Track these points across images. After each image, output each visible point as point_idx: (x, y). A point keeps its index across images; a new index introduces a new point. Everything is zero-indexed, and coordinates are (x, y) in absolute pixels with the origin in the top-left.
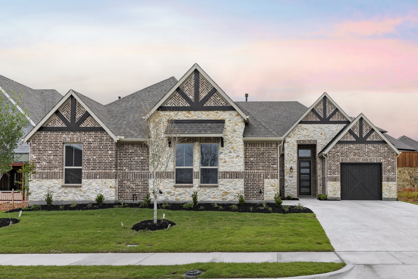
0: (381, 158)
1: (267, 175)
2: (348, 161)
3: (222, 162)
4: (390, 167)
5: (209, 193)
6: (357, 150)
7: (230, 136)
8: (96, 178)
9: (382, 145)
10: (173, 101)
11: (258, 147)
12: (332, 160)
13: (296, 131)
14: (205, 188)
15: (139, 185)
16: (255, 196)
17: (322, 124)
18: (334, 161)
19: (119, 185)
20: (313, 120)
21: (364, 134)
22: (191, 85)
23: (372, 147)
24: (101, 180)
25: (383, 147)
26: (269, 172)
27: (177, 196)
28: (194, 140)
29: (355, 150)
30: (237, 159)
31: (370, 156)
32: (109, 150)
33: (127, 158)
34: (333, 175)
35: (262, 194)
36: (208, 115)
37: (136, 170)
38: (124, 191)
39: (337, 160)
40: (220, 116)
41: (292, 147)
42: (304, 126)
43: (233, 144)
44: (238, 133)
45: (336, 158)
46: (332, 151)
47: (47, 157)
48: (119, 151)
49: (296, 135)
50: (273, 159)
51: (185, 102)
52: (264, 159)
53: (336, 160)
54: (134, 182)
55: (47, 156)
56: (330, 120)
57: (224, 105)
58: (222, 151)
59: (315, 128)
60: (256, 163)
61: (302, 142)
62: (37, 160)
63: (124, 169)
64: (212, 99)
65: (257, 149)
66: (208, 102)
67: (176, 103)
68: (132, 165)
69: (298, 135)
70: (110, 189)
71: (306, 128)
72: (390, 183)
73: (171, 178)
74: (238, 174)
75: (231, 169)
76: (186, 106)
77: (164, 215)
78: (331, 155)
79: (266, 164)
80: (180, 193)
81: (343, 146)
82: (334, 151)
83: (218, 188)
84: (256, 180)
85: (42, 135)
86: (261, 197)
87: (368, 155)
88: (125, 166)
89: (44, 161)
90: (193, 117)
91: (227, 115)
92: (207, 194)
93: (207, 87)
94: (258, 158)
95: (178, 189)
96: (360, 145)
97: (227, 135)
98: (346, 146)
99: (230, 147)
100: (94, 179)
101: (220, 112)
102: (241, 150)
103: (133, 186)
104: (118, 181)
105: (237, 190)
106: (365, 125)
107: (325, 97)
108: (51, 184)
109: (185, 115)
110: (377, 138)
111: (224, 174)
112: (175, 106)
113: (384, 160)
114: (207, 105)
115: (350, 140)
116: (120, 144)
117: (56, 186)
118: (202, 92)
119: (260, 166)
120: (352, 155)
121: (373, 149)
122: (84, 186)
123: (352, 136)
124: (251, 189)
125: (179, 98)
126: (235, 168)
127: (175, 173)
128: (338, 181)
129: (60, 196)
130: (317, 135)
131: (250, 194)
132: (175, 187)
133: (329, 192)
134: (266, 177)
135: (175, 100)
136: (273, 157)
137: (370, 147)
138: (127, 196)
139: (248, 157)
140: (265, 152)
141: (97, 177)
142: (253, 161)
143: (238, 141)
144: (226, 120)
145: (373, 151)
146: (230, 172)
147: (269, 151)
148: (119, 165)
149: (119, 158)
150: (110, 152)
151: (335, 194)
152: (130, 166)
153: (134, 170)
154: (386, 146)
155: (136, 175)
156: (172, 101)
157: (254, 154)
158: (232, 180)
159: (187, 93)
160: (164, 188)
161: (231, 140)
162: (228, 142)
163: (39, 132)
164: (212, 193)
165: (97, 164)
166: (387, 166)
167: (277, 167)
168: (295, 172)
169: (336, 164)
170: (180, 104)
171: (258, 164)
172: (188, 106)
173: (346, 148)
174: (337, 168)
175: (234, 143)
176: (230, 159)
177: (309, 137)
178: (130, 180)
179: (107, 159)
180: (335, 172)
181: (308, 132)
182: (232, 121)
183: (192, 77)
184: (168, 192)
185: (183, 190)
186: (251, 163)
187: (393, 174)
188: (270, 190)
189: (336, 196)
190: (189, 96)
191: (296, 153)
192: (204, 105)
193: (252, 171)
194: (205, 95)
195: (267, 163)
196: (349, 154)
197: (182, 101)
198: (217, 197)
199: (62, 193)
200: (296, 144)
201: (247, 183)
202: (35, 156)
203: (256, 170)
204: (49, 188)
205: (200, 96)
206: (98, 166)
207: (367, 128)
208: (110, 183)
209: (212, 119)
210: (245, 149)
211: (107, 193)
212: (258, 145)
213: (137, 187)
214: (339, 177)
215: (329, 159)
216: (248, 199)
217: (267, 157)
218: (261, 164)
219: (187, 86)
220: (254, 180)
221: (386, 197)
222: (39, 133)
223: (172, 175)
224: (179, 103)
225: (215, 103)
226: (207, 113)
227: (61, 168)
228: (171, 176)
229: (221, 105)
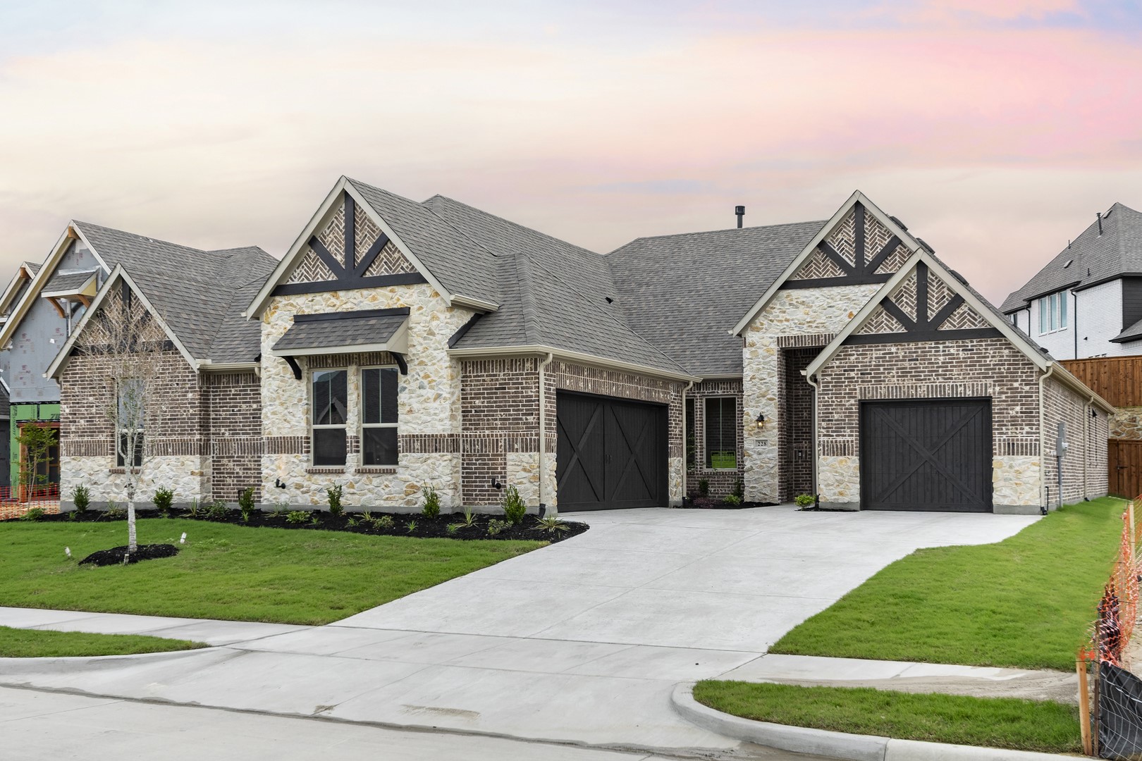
0: (989, 381)
1: (513, 441)
2: (882, 393)
3: (405, 411)
4: (1018, 408)
5: (379, 489)
6: (909, 360)
7: (419, 348)
8: (167, 454)
9: (992, 341)
10: (305, 270)
11: (493, 372)
12: (832, 394)
13: (776, 312)
14: (370, 476)
15: (250, 469)
16: (485, 495)
17: (851, 287)
18: (838, 395)
19: (214, 469)
20: (825, 277)
21: (933, 311)
22: (339, 228)
23: (958, 350)
24: (175, 457)
25: (996, 349)
26: (517, 435)
27: (314, 494)
28: (348, 359)
29: (905, 361)
30: (436, 404)
31: (951, 379)
32: (187, 392)
33: (226, 407)
34: (837, 436)
35: (501, 491)
36: (374, 299)
37: (243, 434)
38: (223, 481)
39: (849, 393)
40: (398, 300)
41: (764, 357)
42: (796, 294)
43: (428, 367)
44: (438, 339)
45: (846, 386)
46: (833, 367)
47: (87, 410)
48: (213, 392)
49: (775, 322)
50: (526, 401)
51: (328, 272)
52: (506, 402)
53: (845, 394)
54: (240, 461)
55: (88, 407)
56: (876, 272)
57: (408, 270)
58: (405, 385)
59: (832, 298)
60: (488, 411)
61: (793, 341)
62: (70, 417)
63: (222, 431)
64: (383, 259)
65: (491, 376)
66: (374, 267)
67: (310, 275)
68: (236, 422)
69: (781, 321)
70: (192, 477)
71: (804, 300)
72: (1019, 460)
73: (302, 453)
74: (440, 440)
75: (424, 430)
76: (330, 279)
77: (184, 535)
78: (829, 379)
79: (511, 415)
80: (321, 487)
81: (867, 350)
82: (838, 367)
83: (398, 475)
84: (488, 455)
85: (78, 364)
86: (500, 499)
87: (946, 375)
88: (223, 426)
89: (81, 418)
90: (344, 306)
91: (415, 295)
92: (373, 489)
93: (372, 229)
94: (492, 398)
95: (316, 477)
96: (920, 345)
97: (414, 346)
98: (876, 350)
99: (422, 374)
100: (164, 455)
101: (400, 290)
102: (445, 381)
103: (238, 471)
104: (211, 459)
105: (436, 480)
106: (934, 284)
107: (858, 204)
108: (94, 466)
109: (327, 301)
110: (976, 320)
111: (410, 440)
112: (308, 282)
113: (997, 389)
114: (372, 273)
115: (889, 331)
116: (207, 376)
117: (102, 471)
118: (361, 243)
119: (496, 420)
120: (893, 377)
121: (962, 355)
122: (147, 471)
123: (895, 320)
124: (476, 477)
125: (315, 263)
126: (432, 426)
127: (312, 440)
128: (852, 455)
129: (108, 493)
130: (838, 319)
131: (475, 491)
132: (311, 472)
133: (826, 486)
134: (512, 449)
135: (308, 267)
136: (527, 396)
137: (952, 351)
138: (230, 493)
139: (469, 396)
140: (508, 384)
141: (170, 450)
142: (480, 407)
143: (439, 358)
144: (411, 308)
145: (961, 362)
146: (421, 436)
147: (518, 379)
148: (213, 423)
149: (213, 407)
150: (190, 395)
151: (841, 494)
152: (234, 426)
153: (239, 434)
154: (1006, 344)
155: (244, 446)
156: (303, 271)
157: (484, 389)
158: (426, 455)
159: (331, 249)
160: (289, 476)
161: (423, 357)
162: (416, 362)
163: (72, 357)
164: (385, 488)
165: (167, 423)
166: (1009, 405)
167: (535, 420)
168: (774, 428)
169: (844, 405)
170: (319, 276)
171: (493, 416)
172: (334, 279)
173: (874, 356)
174: (848, 416)
175: (429, 364)
176: (421, 403)
177: (814, 325)
178: (233, 457)
179: (185, 411)
180: (841, 428)
181: (811, 313)
182: (424, 309)
183: (342, 209)
184: (297, 484)
185: (326, 480)
186: (476, 411)
187: (1029, 430)
188: (519, 481)
189: (846, 500)
190: (335, 254)
191: (776, 373)
192: (364, 273)
193: (478, 434)
194: (367, 251)
195: (512, 412)
196: (883, 373)
197: (322, 270)
198: (394, 498)
199: (111, 485)
200: (775, 347)
201: (467, 464)
202: (67, 407)
203: (487, 429)
204: (90, 475)
205: (358, 252)
206: (169, 427)
207: (943, 292)
208: (192, 463)
209: (383, 308)
210: (463, 377)
211: (187, 486)
212: (493, 366)
213: (247, 473)
214: (852, 441)
215: (823, 390)
216: (471, 504)
217: (513, 397)
218: (499, 415)
219: (331, 231)
220: (484, 455)
221: (1006, 502)
222: (72, 359)
223: (304, 445)
224: (317, 274)
225: (389, 267)
226: (373, 292)
227: (110, 432)
228: (302, 446)
229: (402, 272)
